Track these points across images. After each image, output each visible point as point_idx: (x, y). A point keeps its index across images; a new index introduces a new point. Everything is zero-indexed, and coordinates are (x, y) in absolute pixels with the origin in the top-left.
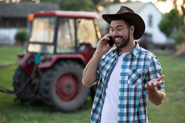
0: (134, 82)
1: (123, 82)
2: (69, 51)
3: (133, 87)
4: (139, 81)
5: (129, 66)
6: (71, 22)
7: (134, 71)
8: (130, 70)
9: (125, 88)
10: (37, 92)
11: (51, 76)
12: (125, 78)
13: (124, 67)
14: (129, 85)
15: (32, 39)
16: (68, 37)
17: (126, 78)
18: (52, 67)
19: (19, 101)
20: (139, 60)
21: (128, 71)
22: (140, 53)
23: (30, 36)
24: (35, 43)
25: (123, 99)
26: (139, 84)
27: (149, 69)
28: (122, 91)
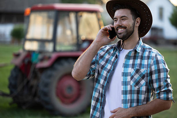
0: (137, 83)
1: (125, 83)
2: (70, 48)
4: (143, 82)
5: (131, 65)
6: (72, 16)
7: (137, 71)
8: (132, 69)
9: (128, 90)
10: (35, 95)
12: (127, 78)
13: (126, 66)
15: (29, 36)
17: (129, 78)
18: (52, 67)
19: (15, 105)
21: (131, 70)
22: (144, 50)
24: (32, 40)
25: (127, 103)
26: (142, 86)
27: (151, 68)
28: (125, 93)
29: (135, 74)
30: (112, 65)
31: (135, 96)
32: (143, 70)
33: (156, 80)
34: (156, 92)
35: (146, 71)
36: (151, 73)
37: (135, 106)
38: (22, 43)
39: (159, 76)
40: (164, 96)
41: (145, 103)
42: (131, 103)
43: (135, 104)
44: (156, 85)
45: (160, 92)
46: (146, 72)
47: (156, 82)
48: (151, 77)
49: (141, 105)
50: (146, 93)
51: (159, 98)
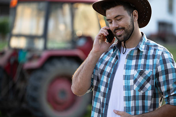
0: (142, 87)
1: (127, 88)
2: (63, 45)
3: (141, 93)
4: (148, 86)
5: (134, 66)
7: (141, 73)
8: (135, 71)
9: (131, 95)
11: (40, 79)
12: (129, 82)
13: (128, 67)
14: (135, 91)
15: (16, 31)
16: (62, 27)
17: (131, 82)
20: (146, 57)
21: (133, 72)
22: (148, 48)
23: (13, 27)
24: (19, 36)
25: (130, 111)
26: (147, 90)
27: (157, 69)
28: (128, 100)
29: (139, 77)
30: (112, 68)
31: (140, 103)
32: (148, 72)
33: (164, 82)
34: (165, 97)
35: (151, 72)
36: (157, 75)
37: (141, 114)
38: (7, 39)
39: (167, 77)
40: (174, 101)
41: (152, 110)
42: (135, 110)
43: (140, 112)
44: (164, 89)
45: (169, 97)
46: (151, 74)
47: (164, 85)
48: (158, 79)
49: (147, 113)
50: (153, 99)
51: (169, 104)
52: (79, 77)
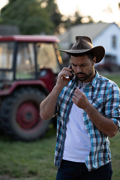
5: (90, 97)
7: (94, 101)
11: (10, 104)
16: (27, 62)
32: (99, 100)
46: (102, 101)
52: (46, 107)
